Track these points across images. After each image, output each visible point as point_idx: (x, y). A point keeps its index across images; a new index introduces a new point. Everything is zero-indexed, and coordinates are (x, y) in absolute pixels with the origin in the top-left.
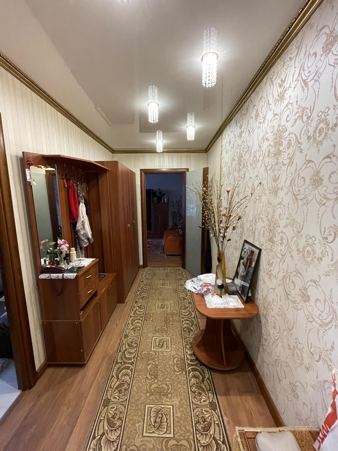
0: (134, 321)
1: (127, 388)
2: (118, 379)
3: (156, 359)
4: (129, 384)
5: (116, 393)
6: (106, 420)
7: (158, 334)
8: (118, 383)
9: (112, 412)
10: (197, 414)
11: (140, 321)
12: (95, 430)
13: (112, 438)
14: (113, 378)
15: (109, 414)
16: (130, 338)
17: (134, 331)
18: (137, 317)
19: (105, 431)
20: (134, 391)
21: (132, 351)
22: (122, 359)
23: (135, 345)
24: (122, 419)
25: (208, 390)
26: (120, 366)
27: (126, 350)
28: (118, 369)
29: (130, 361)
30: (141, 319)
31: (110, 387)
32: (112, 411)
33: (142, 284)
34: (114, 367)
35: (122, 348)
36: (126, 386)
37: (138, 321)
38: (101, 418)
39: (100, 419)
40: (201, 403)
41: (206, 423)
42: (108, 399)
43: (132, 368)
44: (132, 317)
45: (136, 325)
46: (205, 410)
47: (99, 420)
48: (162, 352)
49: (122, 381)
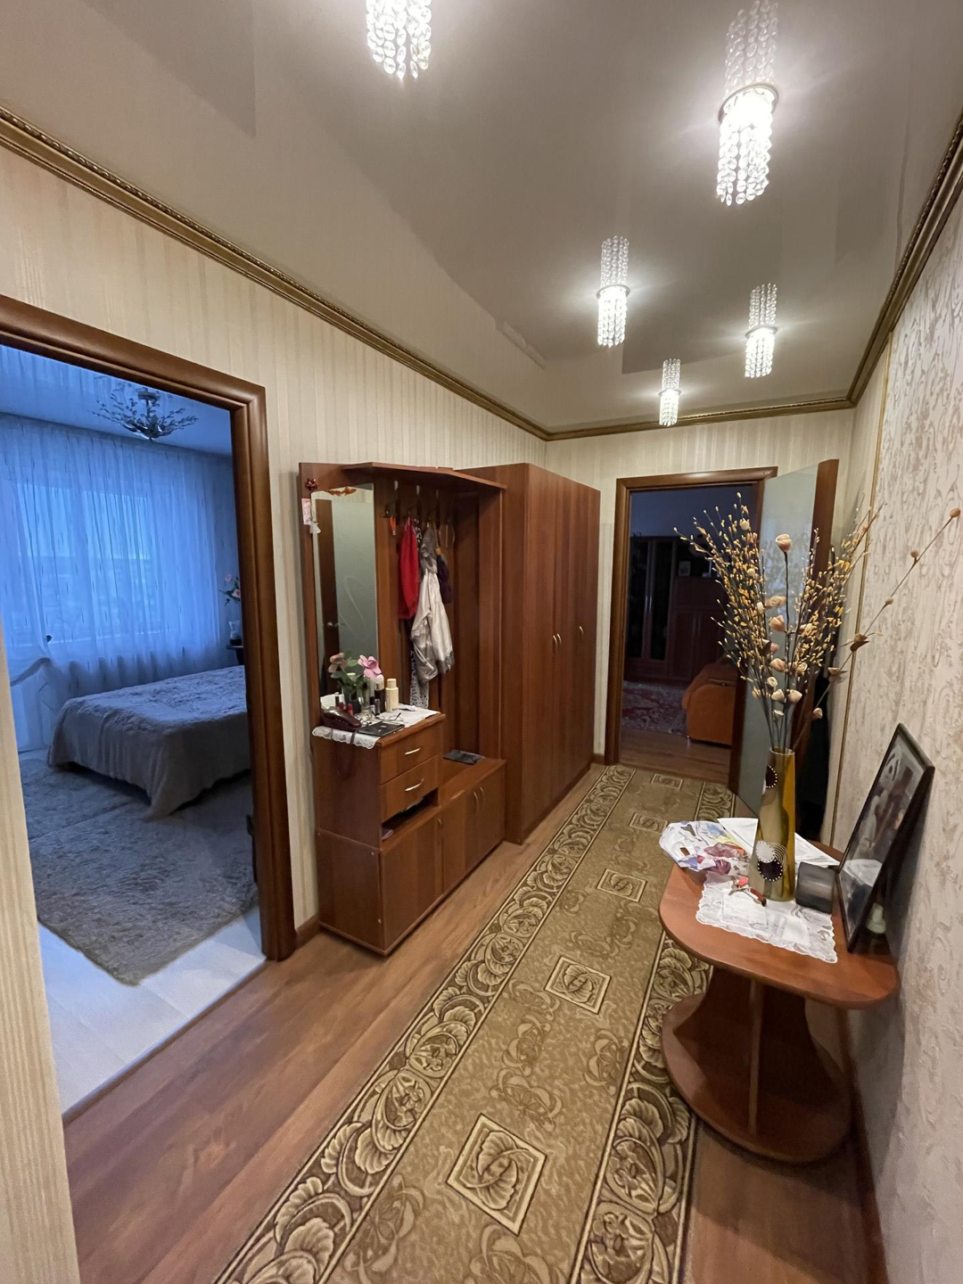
0: (529, 898)
1: (454, 1052)
2: (441, 1020)
3: (549, 1017)
4: (461, 1047)
5: (426, 1051)
6: (384, 1097)
7: (579, 952)
8: (437, 1030)
9: (401, 1088)
10: (606, 1218)
11: (544, 903)
12: (357, 1105)
13: (382, 1143)
14: (432, 1014)
15: (394, 1089)
16: (503, 936)
17: (520, 923)
18: (542, 891)
19: (374, 1121)
20: (466, 1069)
21: (498, 970)
22: (466, 978)
23: (507, 959)
24: (417, 1117)
25: (668, 1174)
26: (456, 995)
27: (484, 962)
28: (449, 999)
29: (482, 993)
30: (550, 898)
31: (419, 1033)
32: (403, 1086)
33: (585, 806)
34: (443, 990)
35: (476, 954)
36: (452, 1047)
37: (540, 901)
38: (377, 1090)
39: (374, 1090)
40: (630, 1195)
41: (623, 1259)
42: (405, 1054)
43: (480, 1011)
44: (528, 886)
45: (531, 909)
46: (635, 1222)
47: (372, 1090)
48: (573, 1007)
49: (447, 1031)
